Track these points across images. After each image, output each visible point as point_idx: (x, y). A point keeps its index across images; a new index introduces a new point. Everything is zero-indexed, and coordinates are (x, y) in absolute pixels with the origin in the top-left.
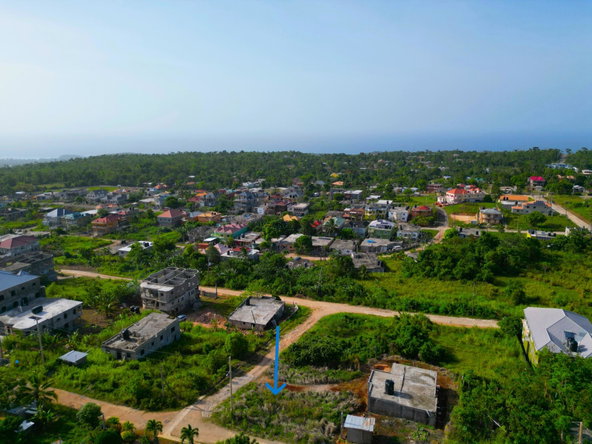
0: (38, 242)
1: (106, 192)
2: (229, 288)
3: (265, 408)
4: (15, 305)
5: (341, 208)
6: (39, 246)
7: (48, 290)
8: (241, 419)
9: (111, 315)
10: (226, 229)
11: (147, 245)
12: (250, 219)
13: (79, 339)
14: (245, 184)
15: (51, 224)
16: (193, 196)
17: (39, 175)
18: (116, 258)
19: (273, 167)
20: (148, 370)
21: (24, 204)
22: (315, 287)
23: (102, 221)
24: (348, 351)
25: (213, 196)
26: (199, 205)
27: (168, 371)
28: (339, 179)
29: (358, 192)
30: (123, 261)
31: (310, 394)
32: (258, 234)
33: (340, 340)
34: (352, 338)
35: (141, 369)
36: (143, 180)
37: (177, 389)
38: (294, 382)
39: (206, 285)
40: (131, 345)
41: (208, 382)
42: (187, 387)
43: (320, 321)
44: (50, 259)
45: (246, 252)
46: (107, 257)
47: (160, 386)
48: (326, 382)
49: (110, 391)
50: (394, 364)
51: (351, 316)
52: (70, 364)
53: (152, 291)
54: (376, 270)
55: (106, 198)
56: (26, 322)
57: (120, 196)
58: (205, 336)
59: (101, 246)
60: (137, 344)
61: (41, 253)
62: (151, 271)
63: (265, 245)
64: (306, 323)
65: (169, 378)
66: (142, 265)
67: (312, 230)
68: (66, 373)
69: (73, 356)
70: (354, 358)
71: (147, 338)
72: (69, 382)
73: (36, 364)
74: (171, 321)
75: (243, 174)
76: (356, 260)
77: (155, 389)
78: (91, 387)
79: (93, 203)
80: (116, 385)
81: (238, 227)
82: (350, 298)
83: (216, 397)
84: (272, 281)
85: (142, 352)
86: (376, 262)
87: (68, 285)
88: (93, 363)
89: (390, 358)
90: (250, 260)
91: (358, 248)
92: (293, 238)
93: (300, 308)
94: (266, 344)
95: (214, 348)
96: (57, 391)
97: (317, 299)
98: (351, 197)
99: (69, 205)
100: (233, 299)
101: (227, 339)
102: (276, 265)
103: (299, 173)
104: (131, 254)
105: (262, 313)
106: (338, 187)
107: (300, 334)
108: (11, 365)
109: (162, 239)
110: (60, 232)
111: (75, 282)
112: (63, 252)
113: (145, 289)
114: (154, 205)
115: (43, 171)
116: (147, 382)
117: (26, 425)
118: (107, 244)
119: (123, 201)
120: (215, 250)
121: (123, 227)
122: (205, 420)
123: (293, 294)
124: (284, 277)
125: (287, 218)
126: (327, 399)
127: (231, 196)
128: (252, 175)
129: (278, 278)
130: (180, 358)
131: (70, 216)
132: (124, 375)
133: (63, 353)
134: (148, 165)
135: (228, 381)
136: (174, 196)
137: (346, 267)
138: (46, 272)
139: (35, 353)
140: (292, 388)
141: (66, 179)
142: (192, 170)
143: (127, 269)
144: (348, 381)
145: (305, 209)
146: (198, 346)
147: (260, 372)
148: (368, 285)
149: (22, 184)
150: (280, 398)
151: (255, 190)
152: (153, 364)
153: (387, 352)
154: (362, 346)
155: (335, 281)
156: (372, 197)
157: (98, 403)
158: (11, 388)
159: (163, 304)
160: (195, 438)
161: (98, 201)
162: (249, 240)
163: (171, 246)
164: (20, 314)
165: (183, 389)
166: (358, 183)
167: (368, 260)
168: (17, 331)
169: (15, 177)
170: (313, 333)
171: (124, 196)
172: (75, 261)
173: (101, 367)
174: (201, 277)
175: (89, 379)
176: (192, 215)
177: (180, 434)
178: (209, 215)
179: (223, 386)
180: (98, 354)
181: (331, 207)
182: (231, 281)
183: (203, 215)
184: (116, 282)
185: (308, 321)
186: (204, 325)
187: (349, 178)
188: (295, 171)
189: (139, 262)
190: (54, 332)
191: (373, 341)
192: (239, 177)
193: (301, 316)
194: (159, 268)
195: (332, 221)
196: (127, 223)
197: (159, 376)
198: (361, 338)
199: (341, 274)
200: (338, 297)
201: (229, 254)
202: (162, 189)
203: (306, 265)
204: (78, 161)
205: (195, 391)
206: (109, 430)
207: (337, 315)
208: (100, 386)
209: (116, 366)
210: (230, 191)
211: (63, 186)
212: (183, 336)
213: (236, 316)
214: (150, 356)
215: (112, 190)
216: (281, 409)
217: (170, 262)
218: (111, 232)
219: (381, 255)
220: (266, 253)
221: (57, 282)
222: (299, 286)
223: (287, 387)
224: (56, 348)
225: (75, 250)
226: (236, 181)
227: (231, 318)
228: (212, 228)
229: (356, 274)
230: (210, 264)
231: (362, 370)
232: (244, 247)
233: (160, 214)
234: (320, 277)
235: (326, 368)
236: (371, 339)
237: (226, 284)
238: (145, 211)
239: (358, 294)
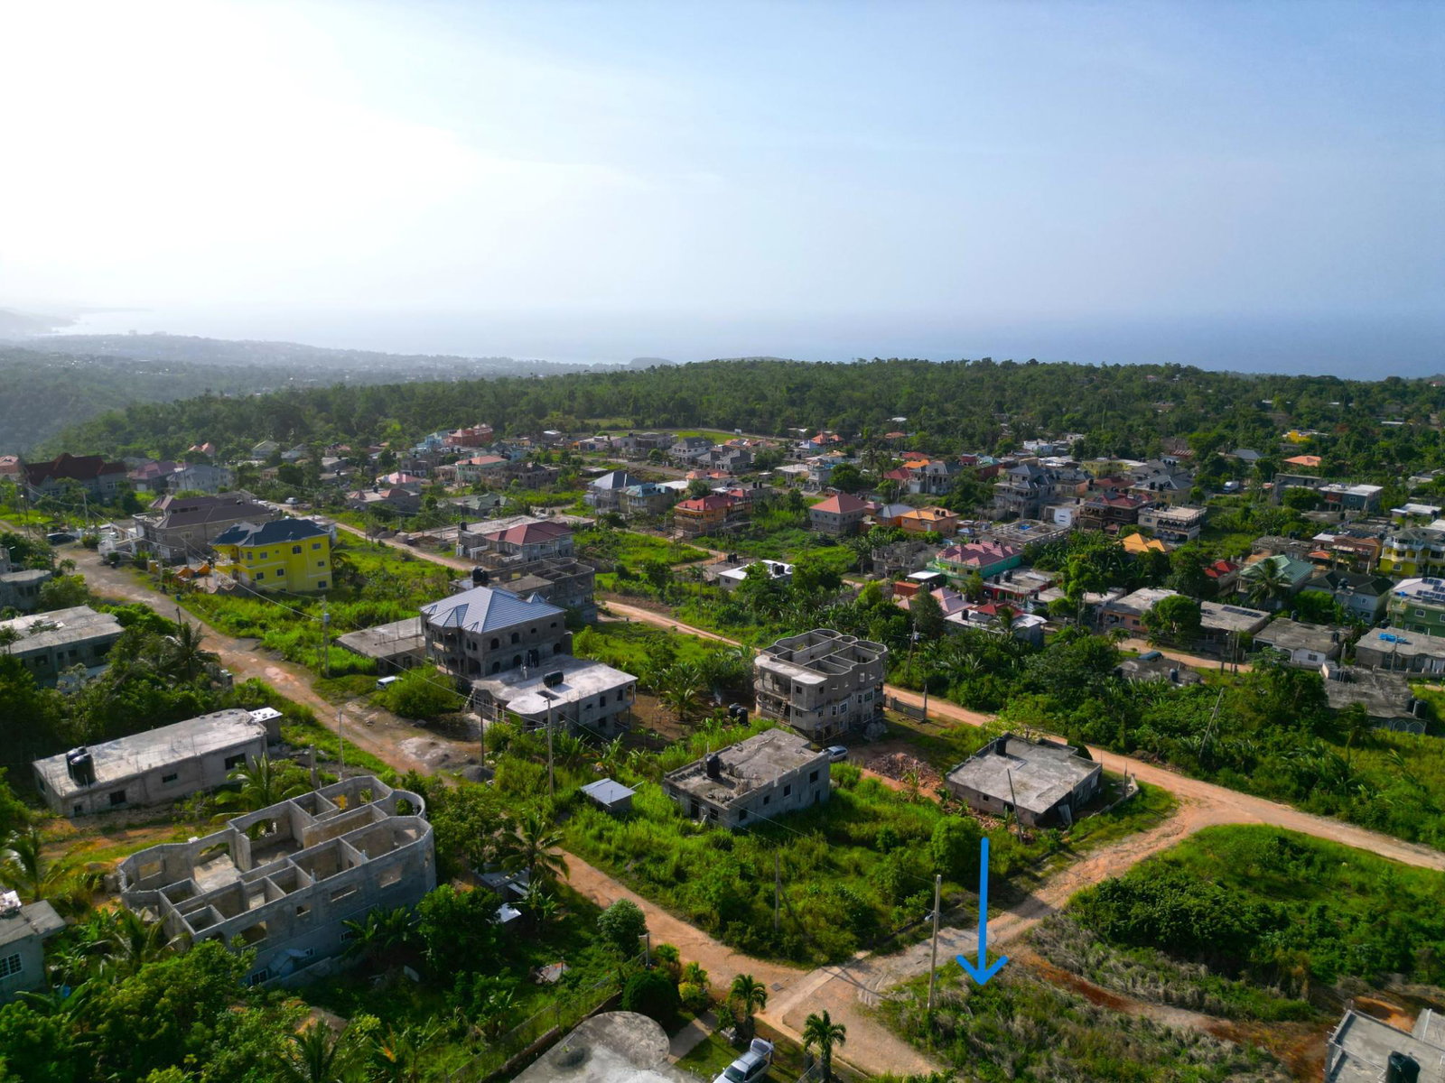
0: (572, 538)
1: (710, 442)
2: (957, 702)
3: (1017, 1025)
4: (517, 662)
5: (1304, 532)
6: (573, 545)
7: (577, 640)
8: (950, 1035)
9: (690, 716)
10: (967, 555)
11: (779, 570)
12: (1030, 535)
13: (622, 756)
14: (1030, 446)
15: (599, 503)
16: (897, 466)
17: (589, 397)
18: (714, 591)
19: (1111, 405)
20: (749, 858)
21: (556, 456)
22: (1196, 741)
23: (695, 506)
24: (1275, 937)
25: (942, 471)
26: (905, 490)
27: (793, 872)
28: (1309, 449)
29: (1366, 489)
30: (726, 599)
31: (1147, 1025)
32: (1048, 577)
33: (1253, 902)
34: (1294, 904)
35: (736, 851)
36: (788, 422)
37: (808, 918)
38: (1104, 982)
39: (900, 686)
40: (721, 792)
41: (882, 921)
42: (832, 921)
43: (1199, 837)
44: (588, 577)
45: (1010, 618)
46: (695, 587)
47: (770, 900)
48: (1197, 1006)
49: (668, 885)
50: (1428, 1014)
51: (1298, 842)
52: (600, 806)
53: (778, 678)
54: (1398, 723)
55: (707, 458)
56: (530, 701)
57: (736, 454)
58: (885, 808)
59: (686, 560)
60: (734, 793)
61: (574, 561)
62: (783, 631)
63: (1063, 608)
64: (1154, 834)
65: (794, 887)
66: (764, 614)
68: (589, 825)
69: (607, 791)
70: (1292, 962)
71: (755, 784)
72: (592, 844)
73: (537, 791)
74: (811, 756)
75: (1027, 418)
76: (1336, 686)
77: (760, 905)
78: (632, 865)
79: (681, 466)
80: (681, 875)
81: (998, 552)
82: (1301, 790)
83: (895, 962)
84: (1072, 703)
85: (743, 815)
86: (1400, 700)
87: (616, 636)
88: (641, 813)
89: (1415, 989)
90: (1020, 641)
91: (1346, 653)
92: (1144, 599)
93: (1142, 789)
94: (1037, 863)
95: (903, 842)
96: (569, 858)
97: (1195, 775)
98: (1343, 501)
99: (635, 465)
100: (964, 732)
101: (939, 828)
102: (1087, 664)
103: (1186, 426)
104: (744, 587)
105: (1034, 783)
106: (1305, 470)
107: (1137, 858)
108: (494, 783)
109: (815, 560)
110: (614, 521)
111: (630, 631)
112: (615, 564)
113: (763, 671)
114: (805, 482)
116: (745, 884)
117: (508, 914)
118: (699, 558)
119: (744, 466)
120: (933, 603)
121: (736, 525)
122: (864, 1011)
123: (1128, 749)
124: (1108, 699)
125: (1134, 543)
126: (1193, 1051)
127: (990, 473)
128: (1051, 423)
129: (1091, 698)
130: (822, 848)
131: (635, 490)
132: (700, 855)
133: (590, 780)
134: (804, 387)
135: (928, 931)
136: (853, 462)
138: (578, 602)
139: (538, 768)
140: (1097, 997)
141: (636, 411)
142: (900, 404)
143: (732, 620)
144: (1267, 1020)
145: (1190, 524)
146: (867, 829)
147: (1013, 932)
148: (1363, 762)
149: (555, 415)
150: (1060, 1014)
151: (1055, 462)
152: (763, 847)
153: (1407, 968)
155: (1259, 736)
156: (1414, 507)
157: (642, 905)
158: (490, 831)
159: (798, 713)
160: (835, 1047)
161: (693, 462)
162: (1023, 589)
163: (831, 580)
164: (522, 682)
165: (822, 922)
166: (1367, 467)
167: (1377, 692)
168: (512, 716)
169: (546, 400)
170: (1176, 863)
171: (745, 454)
172: (633, 586)
173: (655, 827)
174: (893, 664)
175: (629, 847)
176: (886, 513)
177: (805, 1029)
178: (929, 515)
179: (916, 940)
180: (653, 797)
181: (1272, 526)
182: (965, 686)
183: (913, 514)
184: (707, 644)
185: (1165, 828)
186: (886, 781)
187: (1342, 448)
188: (1173, 418)
189: (758, 605)
190: (577, 731)
191: (1363, 927)
192: (1016, 428)
193: (1144, 810)
194: (799, 627)
195: (1272, 566)
196: (744, 517)
197: (770, 878)
198: (1322, 910)
199: (1282, 719)
200: (1264, 781)
201: (965, 616)
202: (828, 445)
203: (1175, 677)
206: (656, 970)
207: (1253, 831)
208: (651, 867)
209: (687, 832)
210: (989, 460)
211: (630, 423)
212: (834, 796)
213: (967, 776)
214: (760, 827)
215: (723, 440)
216: (1058, 1041)
217: (825, 617)
218: (708, 532)
219: (1421, 681)
220: (1066, 630)
221: (597, 627)
222: (1146, 730)
223: (1082, 988)
224: (578, 765)
225: (636, 563)
226: (1007, 435)
227: (953, 778)
228: (932, 549)
229: (1329, 726)
230: (916, 635)
231: (1314, 1000)
232: (1007, 607)
233: (816, 501)
234: (1213, 717)
235: (1203, 969)
236: (1355, 920)
237: (950, 692)
238: (786, 492)
239: (1330, 785)
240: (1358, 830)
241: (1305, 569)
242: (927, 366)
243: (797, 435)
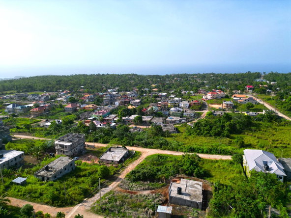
0: (2, 121)
1: (38, 95)
2: (100, 143)
3: (118, 203)
5: (156, 102)
6: (3, 123)
7: (6, 146)
8: (105, 209)
9: (40, 158)
10: (99, 113)
11: (59, 122)
12: (111, 108)
13: (22, 171)
14: (109, 90)
15: (9, 112)
16: (83, 96)
17: (3, 86)
18: (43, 128)
19: (123, 82)
20: (58, 186)
22: (144, 141)
23: (35, 110)
24: (159, 173)
25: (93, 97)
26: (85, 101)
27: (69, 186)
28: (156, 88)
29: (165, 94)
30: (46, 130)
31: (141, 195)
32: (115, 115)
33: (155, 168)
34: (162, 166)
35: (54, 186)
36: (57, 89)
37: (73, 195)
38: (133, 190)
39: (89, 142)
40: (49, 173)
41: (89, 191)
42: (78, 194)
43: (146, 159)
44: (8, 130)
45: (109, 124)
46: (38, 128)
47: (64, 194)
48: (149, 189)
49: (38, 198)
50: (182, 179)
51: (161, 156)
52: (18, 184)
53: (61, 145)
54: (173, 132)
55: (38, 98)
57: (45, 97)
58: (88, 168)
59: (35, 122)
60: (53, 173)
61: (3, 127)
62: (61, 135)
63: (119, 121)
64: (139, 160)
65: (69, 190)
66: (56, 132)
67: (142, 113)
68: (15, 189)
69: (19, 180)
70: (162, 177)
71: (57, 170)
72: (16, 193)
74: (70, 161)
75: (108, 85)
76: (164, 127)
77: (62, 195)
78: (28, 195)
79: (31, 101)
80: (41, 194)
81: (105, 112)
82: (161, 146)
83: (93, 199)
84: (122, 139)
85: (55, 177)
86: (173, 128)
87: (17, 143)
88: (30, 183)
89: (180, 176)
90: (111, 128)
91: (165, 122)
92: (133, 117)
93: (136, 152)
94: (119, 171)
95: (92, 174)
96: (10, 198)
97: (144, 147)
98: (161, 96)
99: (18, 101)
100: (102, 148)
101: (99, 169)
102: (124, 131)
103: (136, 85)
104: (51, 126)
105: (117, 155)
106: (156, 91)
107: (136, 165)
109: (67, 118)
110: (14, 115)
111: (21, 141)
112: (15, 126)
113: (57, 144)
114: (63, 101)
115: (5, 84)
116: (58, 192)
118: (38, 121)
119: (47, 99)
120: (94, 124)
121: (47, 113)
122: (87, 211)
123: (133, 145)
124: (128, 137)
125: (130, 107)
126: (149, 197)
127: (102, 96)
128: (113, 86)
129: (126, 137)
130: (74, 179)
131: (19, 107)
132: (46, 189)
133: (14, 178)
134: (60, 81)
135: (99, 190)
136: (73, 96)
137: (159, 131)
138: (6, 136)
140: (131, 193)
141: (17, 89)
142: (82, 83)
143: (48, 134)
144: (159, 188)
145: (139, 103)
146: (84, 173)
147: (116, 185)
150: (125, 198)
151: (114, 93)
152: (61, 183)
153: (178, 173)
154: (166, 170)
155: (154, 138)
156: (172, 96)
157: (32, 204)
159: (67, 152)
161: (34, 99)
162: (111, 118)
163: (71, 122)
165: (76, 195)
166: (165, 90)
167: (170, 127)
170: (143, 164)
171: (47, 97)
172: (21, 130)
173: (34, 186)
175: (27, 192)
176: (82, 107)
178: (91, 106)
179: (97, 193)
180: (32, 178)
181: (151, 102)
182: (102, 139)
183: (87, 106)
184: (42, 141)
185: (140, 158)
186: (88, 162)
187: (161, 87)
188: (134, 84)
189: (54, 130)
190: (9, 168)
192: (106, 87)
193: (136, 156)
194: (65, 133)
195: (152, 108)
196: (49, 111)
197: (63, 189)
199: (157, 135)
200: (155, 146)
201: (100, 125)
202: (67, 93)
203: (139, 130)
204: (24, 79)
205: (82, 196)
207: (154, 155)
208: (33, 195)
209: (42, 184)
210: (102, 94)
211: (16, 92)
212: (76, 168)
213: (104, 157)
214: (59, 179)
215: (41, 94)
216: (126, 203)
217: (71, 130)
218: (40, 115)
219: (176, 124)
220: (120, 125)
221: (12, 141)
222: (135, 141)
223: (129, 192)
224: (10, 176)
225: (21, 125)
226: (105, 88)
227: (101, 158)
228: (92, 113)
229: (163, 134)
230: (91, 131)
231: (166, 182)
232: (108, 122)
233: (66, 106)
234: (146, 136)
235: (149, 182)
236: (171, 167)
237: (99, 141)
238: (58, 104)
239: (165, 144)
240: (170, 151)
241: (157, 108)
242: (87, 75)
243: (60, 92)
